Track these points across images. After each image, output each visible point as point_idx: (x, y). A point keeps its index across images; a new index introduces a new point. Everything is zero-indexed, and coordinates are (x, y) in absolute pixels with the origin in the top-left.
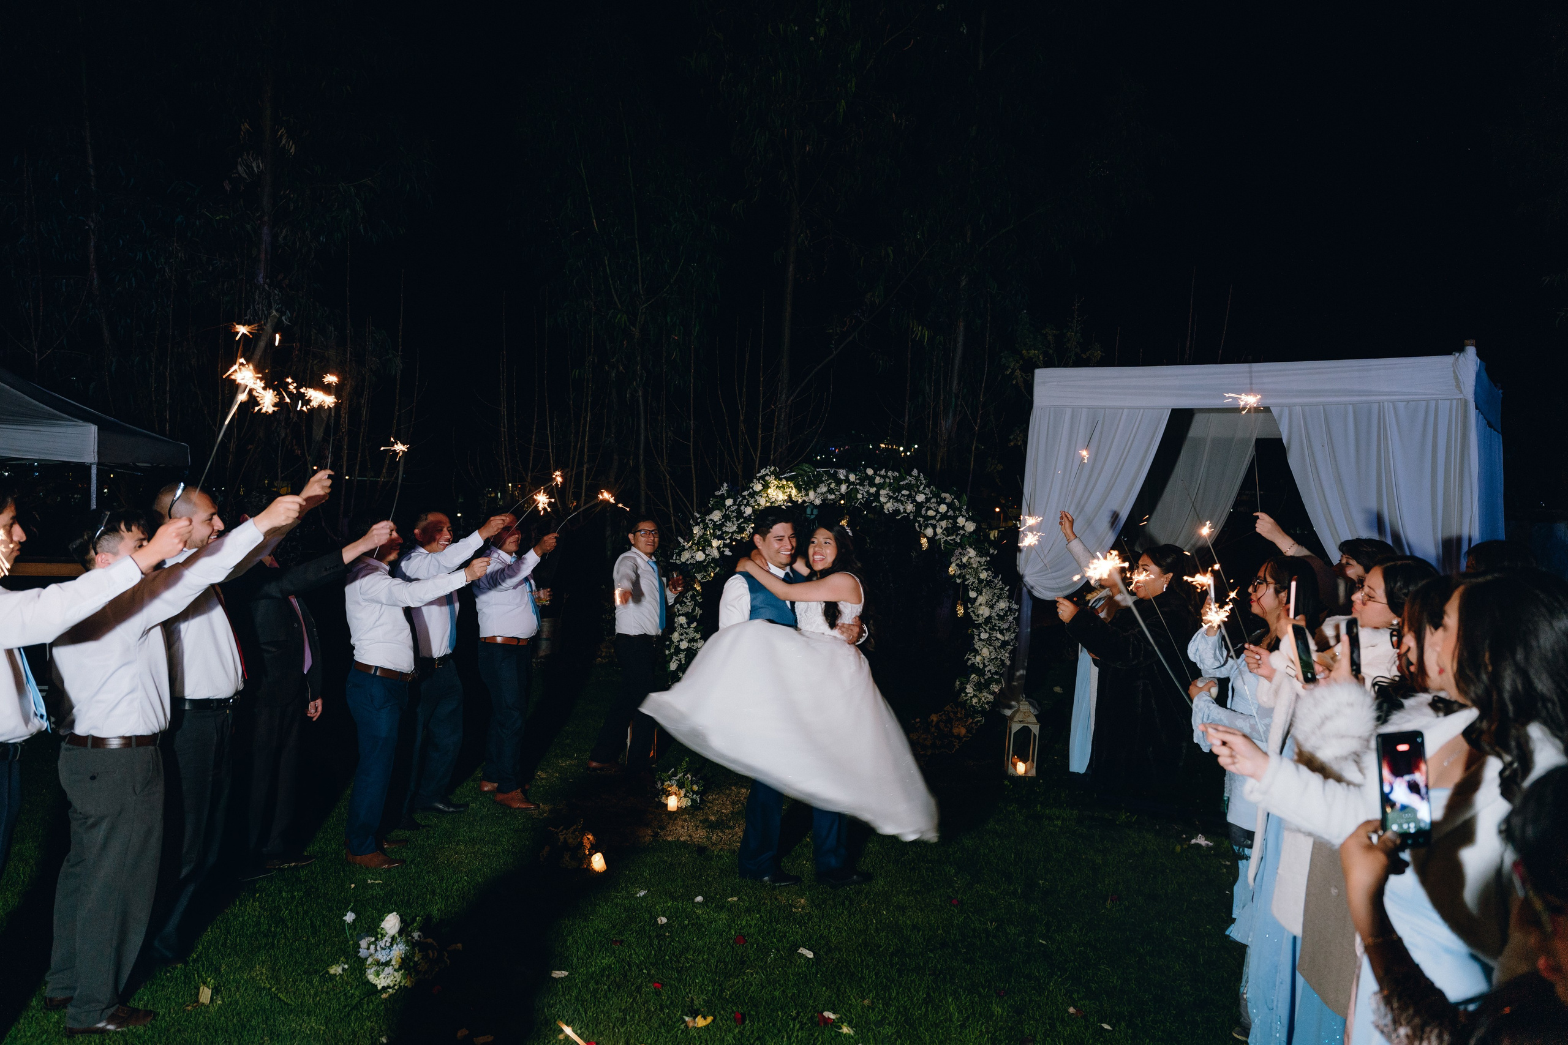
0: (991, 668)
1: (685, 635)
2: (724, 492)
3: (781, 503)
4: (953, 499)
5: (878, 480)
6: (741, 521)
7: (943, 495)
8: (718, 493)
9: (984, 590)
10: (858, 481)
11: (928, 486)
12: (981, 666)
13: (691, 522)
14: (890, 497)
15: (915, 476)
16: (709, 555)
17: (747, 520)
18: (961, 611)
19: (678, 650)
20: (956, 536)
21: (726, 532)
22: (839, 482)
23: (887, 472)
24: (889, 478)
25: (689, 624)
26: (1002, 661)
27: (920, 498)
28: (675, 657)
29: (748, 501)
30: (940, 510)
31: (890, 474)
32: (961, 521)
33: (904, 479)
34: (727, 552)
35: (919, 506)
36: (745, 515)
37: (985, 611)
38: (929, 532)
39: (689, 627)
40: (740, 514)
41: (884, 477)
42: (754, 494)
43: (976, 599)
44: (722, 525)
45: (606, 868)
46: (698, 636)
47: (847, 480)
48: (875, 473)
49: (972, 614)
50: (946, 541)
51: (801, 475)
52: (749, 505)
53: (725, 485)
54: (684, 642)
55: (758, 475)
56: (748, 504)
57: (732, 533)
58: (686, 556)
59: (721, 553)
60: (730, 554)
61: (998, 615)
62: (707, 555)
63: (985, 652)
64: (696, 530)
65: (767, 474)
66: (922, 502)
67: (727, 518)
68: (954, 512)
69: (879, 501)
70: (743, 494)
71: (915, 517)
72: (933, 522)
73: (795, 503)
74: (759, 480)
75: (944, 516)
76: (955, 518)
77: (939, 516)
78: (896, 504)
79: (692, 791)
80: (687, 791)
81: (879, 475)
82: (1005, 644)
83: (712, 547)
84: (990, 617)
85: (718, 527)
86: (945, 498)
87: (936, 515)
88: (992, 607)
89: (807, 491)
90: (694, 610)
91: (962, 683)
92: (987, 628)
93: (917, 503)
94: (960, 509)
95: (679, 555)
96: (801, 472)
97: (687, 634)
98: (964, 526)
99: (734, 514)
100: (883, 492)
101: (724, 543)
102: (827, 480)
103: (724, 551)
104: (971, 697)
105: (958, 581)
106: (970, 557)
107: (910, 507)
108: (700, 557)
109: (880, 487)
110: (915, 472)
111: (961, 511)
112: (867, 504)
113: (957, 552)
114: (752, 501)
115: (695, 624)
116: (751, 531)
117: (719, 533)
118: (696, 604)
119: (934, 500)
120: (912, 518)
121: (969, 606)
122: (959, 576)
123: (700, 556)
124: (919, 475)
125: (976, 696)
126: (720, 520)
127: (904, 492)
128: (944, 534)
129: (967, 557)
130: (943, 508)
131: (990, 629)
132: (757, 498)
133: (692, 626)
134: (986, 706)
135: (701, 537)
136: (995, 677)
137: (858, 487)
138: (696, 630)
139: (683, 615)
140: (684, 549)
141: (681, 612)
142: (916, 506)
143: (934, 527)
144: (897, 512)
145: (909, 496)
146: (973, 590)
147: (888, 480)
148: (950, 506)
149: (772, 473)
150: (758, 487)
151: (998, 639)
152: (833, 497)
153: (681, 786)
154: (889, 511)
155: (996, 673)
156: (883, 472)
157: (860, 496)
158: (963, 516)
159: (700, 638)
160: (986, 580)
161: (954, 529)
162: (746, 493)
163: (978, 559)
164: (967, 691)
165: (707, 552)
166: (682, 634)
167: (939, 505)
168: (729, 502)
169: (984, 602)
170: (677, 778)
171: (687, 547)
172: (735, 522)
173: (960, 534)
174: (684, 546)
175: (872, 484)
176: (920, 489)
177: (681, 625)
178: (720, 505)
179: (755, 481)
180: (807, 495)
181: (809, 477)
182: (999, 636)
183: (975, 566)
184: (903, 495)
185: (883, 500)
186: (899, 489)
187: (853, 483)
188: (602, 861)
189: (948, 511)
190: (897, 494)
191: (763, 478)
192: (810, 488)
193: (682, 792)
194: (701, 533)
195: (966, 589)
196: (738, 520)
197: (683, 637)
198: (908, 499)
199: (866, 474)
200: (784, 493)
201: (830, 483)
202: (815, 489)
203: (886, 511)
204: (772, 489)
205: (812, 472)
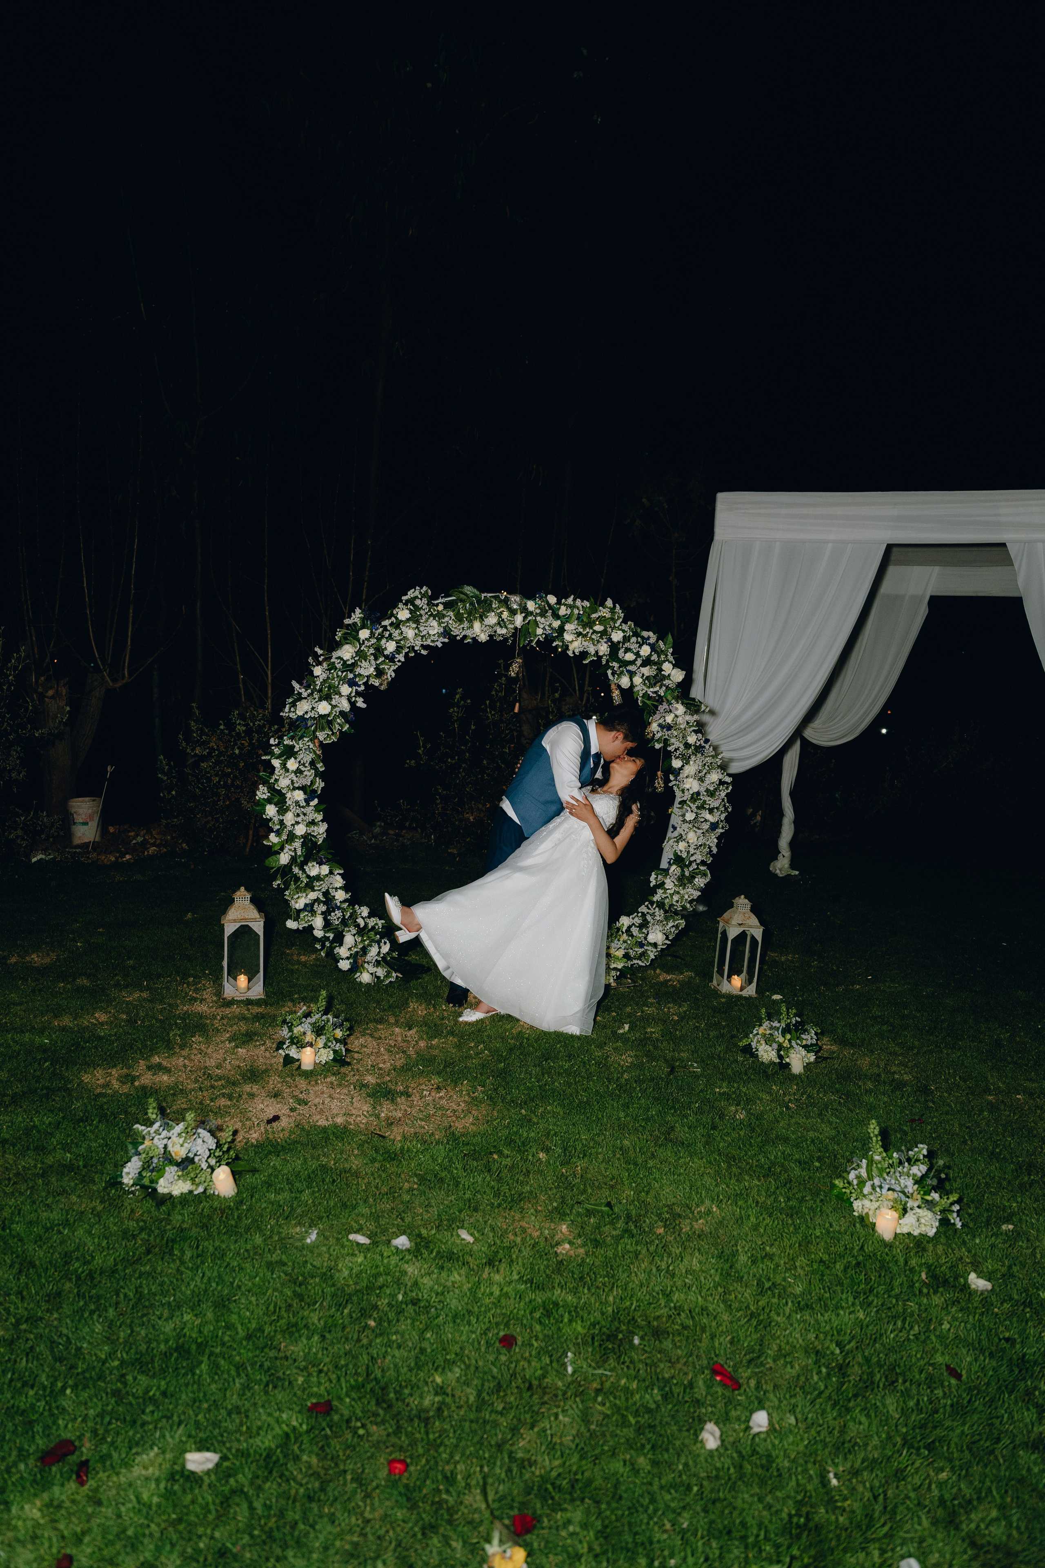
0: (698, 857)
1: (302, 816)
2: (357, 620)
3: (436, 638)
4: (657, 641)
5: (563, 611)
6: (381, 659)
7: (645, 634)
8: (347, 621)
9: (693, 758)
10: (538, 611)
11: (625, 621)
12: (684, 855)
13: (310, 660)
14: (578, 634)
15: (610, 608)
16: (336, 706)
17: (391, 659)
18: (659, 784)
19: (292, 837)
20: (661, 687)
21: (359, 675)
22: (513, 612)
23: (574, 600)
24: (578, 608)
25: (307, 801)
26: (710, 847)
27: (617, 636)
28: (287, 847)
29: (390, 635)
30: (642, 653)
31: (578, 602)
32: (667, 667)
33: (596, 611)
34: (361, 703)
35: (614, 648)
36: (386, 653)
37: (692, 785)
38: (625, 682)
39: (308, 805)
40: (379, 651)
41: (572, 607)
42: (397, 625)
43: (681, 769)
44: (354, 665)
45: (236, 1191)
46: (319, 817)
47: (524, 610)
48: (559, 603)
49: (675, 788)
50: (645, 695)
51: (462, 601)
52: (392, 639)
53: (358, 611)
54: (301, 826)
55: (404, 598)
56: (390, 637)
57: (368, 677)
58: (303, 708)
59: (353, 704)
60: (364, 706)
61: (707, 790)
62: (334, 707)
63: (692, 837)
64: (318, 671)
65: (416, 597)
66: (619, 642)
67: (361, 655)
68: (659, 656)
69: (563, 641)
70: (384, 623)
71: (608, 661)
72: (631, 668)
73: (452, 638)
74: (406, 604)
75: (647, 662)
76: (659, 664)
77: (639, 662)
78: (586, 644)
79: (336, 1039)
80: (328, 1040)
81: (565, 604)
82: (714, 826)
83: (341, 695)
84: (698, 793)
85: (350, 667)
86: (649, 638)
87: (636, 660)
88: (701, 780)
89: (470, 621)
90: (313, 783)
91: (659, 877)
92: (694, 807)
93: (612, 642)
94: (666, 652)
95: (294, 704)
96: (462, 596)
97: (305, 814)
98: (670, 674)
99: (372, 651)
100: (568, 627)
101: (357, 691)
102: (496, 609)
103: (356, 702)
104: (672, 895)
105: (658, 746)
106: (676, 716)
107: (604, 649)
109: (567, 619)
110: (609, 603)
111: (667, 656)
112: (546, 643)
113: (661, 708)
114: (396, 633)
115: (316, 801)
116: (393, 675)
117: (351, 676)
118: (318, 774)
119: (634, 639)
120: (604, 662)
121: (672, 777)
122: (658, 741)
123: (324, 708)
124: (615, 607)
125: (678, 893)
126: (353, 658)
127: (599, 628)
128: (645, 684)
129: (672, 715)
130: (645, 650)
131: (698, 808)
132: (404, 629)
133: (312, 803)
134: (688, 906)
135: (325, 681)
136: (702, 868)
137: (538, 618)
138: (317, 809)
139: (299, 788)
140: (300, 698)
141: (296, 785)
142: (611, 646)
143: (632, 674)
144: (584, 654)
145: (604, 633)
146: (677, 758)
147: (576, 611)
148: (653, 647)
149: (423, 596)
150: (403, 614)
151: (706, 821)
152: (504, 631)
153: (319, 1031)
154: (573, 653)
155: (703, 863)
156: (570, 601)
157: (539, 631)
158: (670, 662)
159: (322, 821)
160: (694, 745)
161: (659, 678)
162: (386, 623)
163: (688, 718)
164: (666, 886)
165: (334, 703)
166: (298, 815)
167: (640, 646)
168: (364, 634)
169: (693, 773)
170: (313, 1020)
171: (305, 694)
172: (373, 662)
173: (665, 685)
174: (300, 694)
175: (556, 616)
176: (617, 625)
177: (297, 803)
178: (352, 634)
179: (400, 605)
180: (472, 627)
181: (472, 604)
182: (708, 817)
183: (682, 727)
184: (595, 632)
185: (568, 637)
186: (590, 624)
187: (531, 613)
188: (231, 1179)
189: (650, 655)
190: (587, 630)
191: (411, 601)
192: (476, 618)
193: (321, 1042)
194: (324, 676)
195: (668, 755)
196: (376, 659)
197: (299, 819)
198: (601, 637)
199: (548, 602)
200: (440, 624)
201: (501, 613)
202: (482, 619)
203: (570, 653)
204: (424, 618)
205: (476, 597)
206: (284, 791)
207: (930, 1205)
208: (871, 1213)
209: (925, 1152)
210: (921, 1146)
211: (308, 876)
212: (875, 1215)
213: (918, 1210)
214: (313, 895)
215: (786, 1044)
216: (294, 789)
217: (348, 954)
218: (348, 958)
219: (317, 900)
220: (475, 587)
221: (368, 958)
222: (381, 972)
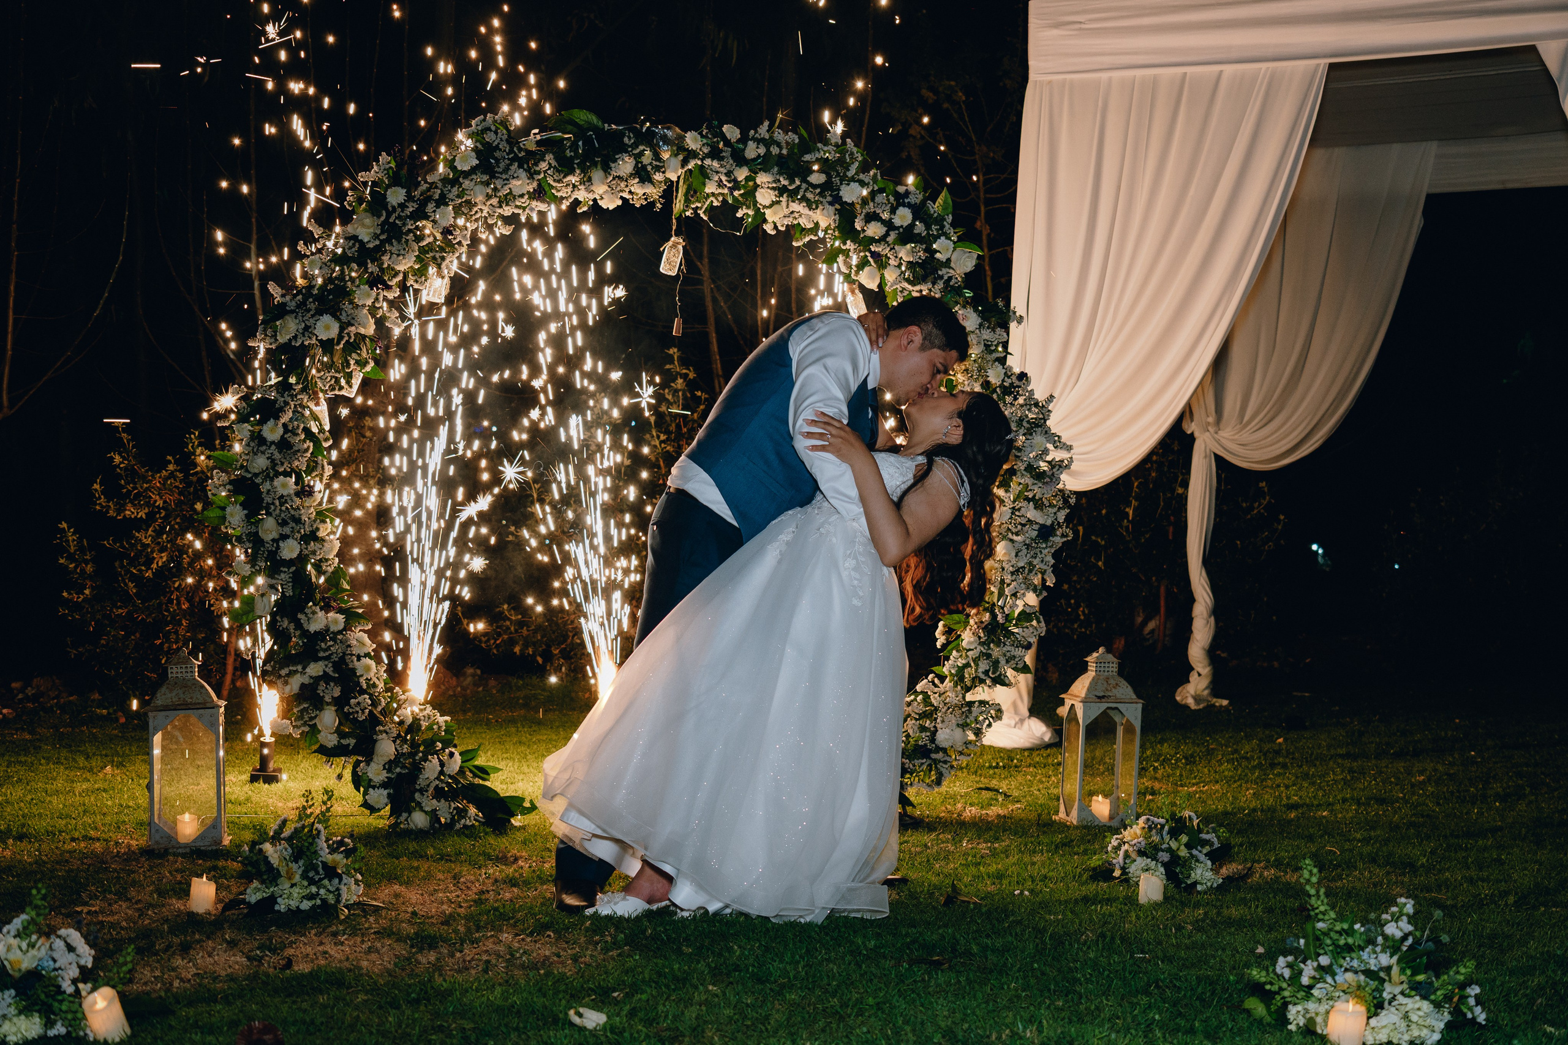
1: (292, 524)
2: (383, 174)
4: (923, 198)
5: (752, 151)
7: (901, 189)
10: (706, 150)
11: (864, 168)
13: (300, 246)
14: (782, 191)
15: (837, 145)
19: (274, 563)
20: (934, 284)
21: (389, 269)
22: (662, 154)
23: (771, 130)
24: (779, 145)
26: (1042, 574)
27: (851, 193)
29: (443, 196)
30: (897, 222)
31: (779, 135)
32: (943, 248)
33: (811, 152)
35: (848, 213)
38: (870, 276)
41: (768, 143)
42: (455, 180)
44: (379, 249)
45: (128, 1031)
47: (681, 149)
48: (744, 138)
51: (569, 137)
52: (446, 203)
53: (384, 158)
54: (289, 542)
56: (443, 200)
65: (487, 129)
66: (856, 203)
68: (928, 228)
69: (753, 206)
71: (838, 239)
72: (882, 248)
75: (906, 236)
76: (926, 241)
77: (893, 236)
81: (754, 139)
82: (1045, 532)
83: (356, 304)
85: (371, 255)
86: (907, 194)
87: (887, 234)
91: (949, 631)
93: (844, 204)
94: (940, 221)
95: (272, 325)
96: (570, 128)
97: (297, 521)
98: (949, 260)
100: (763, 179)
102: (635, 145)
107: (827, 216)
108: (327, 328)
109: (760, 165)
111: (942, 227)
112: (725, 212)
114: (453, 193)
119: (882, 198)
126: (376, 236)
128: (905, 279)
130: (903, 218)
132: (466, 183)
137: (708, 162)
140: (283, 312)
142: (839, 212)
143: (882, 265)
144: (792, 231)
145: (826, 188)
148: (919, 212)
151: (1031, 521)
152: (647, 189)
154: (776, 227)
156: (763, 130)
157: (711, 187)
158: (949, 238)
160: (1002, 386)
161: (929, 267)
162: (435, 177)
163: (987, 334)
165: (344, 318)
166: (284, 522)
167: (893, 211)
168: (395, 195)
171: (291, 305)
172: (413, 245)
173: (941, 277)
174: (282, 305)
175: (740, 159)
176: (850, 174)
177: (282, 500)
180: (589, 180)
181: (588, 142)
184: (810, 186)
185: (764, 197)
186: (801, 172)
188: (117, 1010)
189: (912, 226)
190: (798, 182)
191: (479, 136)
192: (595, 164)
197: (287, 530)
198: (821, 194)
199: (723, 137)
200: (531, 176)
201: (642, 154)
202: (606, 169)
203: (769, 228)
204: (502, 165)
205: (595, 129)
206: (258, 480)
207: (1421, 990)
208: (1319, 1020)
209: (1409, 908)
210: (1403, 900)
211: (305, 633)
212: (1326, 1022)
213: (1401, 999)
214: (315, 669)
215: (1183, 852)
216: (277, 474)
217: (383, 776)
218: (384, 785)
219: (325, 677)
220: (590, 109)
221: (421, 782)
222: (445, 811)
